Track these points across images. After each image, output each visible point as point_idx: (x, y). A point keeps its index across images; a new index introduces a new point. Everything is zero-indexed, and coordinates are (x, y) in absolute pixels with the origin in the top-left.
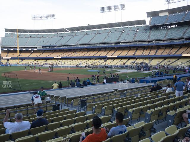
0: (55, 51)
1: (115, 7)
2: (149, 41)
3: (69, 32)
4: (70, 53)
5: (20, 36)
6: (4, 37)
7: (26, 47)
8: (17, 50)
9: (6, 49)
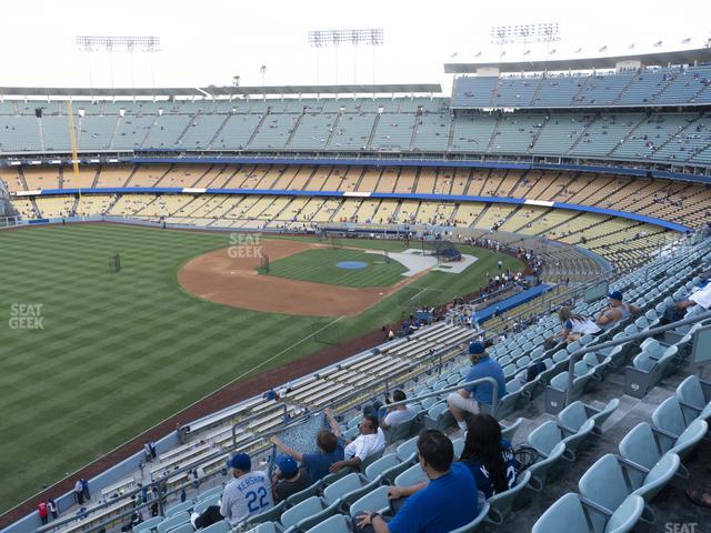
0: (173, 167)
1: (355, 37)
2: (452, 156)
3: (210, 97)
5: (46, 111)
8: (73, 161)
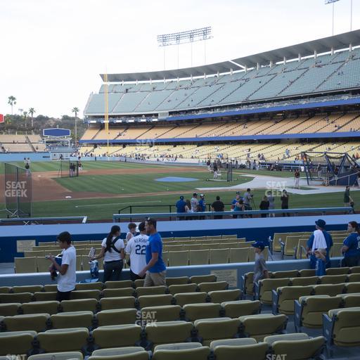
3: (244, 69)
4: (230, 128)
5: (132, 90)
6: (98, 93)
7: (135, 116)
9: (95, 122)
